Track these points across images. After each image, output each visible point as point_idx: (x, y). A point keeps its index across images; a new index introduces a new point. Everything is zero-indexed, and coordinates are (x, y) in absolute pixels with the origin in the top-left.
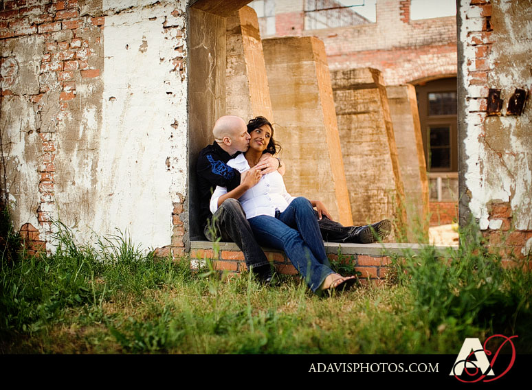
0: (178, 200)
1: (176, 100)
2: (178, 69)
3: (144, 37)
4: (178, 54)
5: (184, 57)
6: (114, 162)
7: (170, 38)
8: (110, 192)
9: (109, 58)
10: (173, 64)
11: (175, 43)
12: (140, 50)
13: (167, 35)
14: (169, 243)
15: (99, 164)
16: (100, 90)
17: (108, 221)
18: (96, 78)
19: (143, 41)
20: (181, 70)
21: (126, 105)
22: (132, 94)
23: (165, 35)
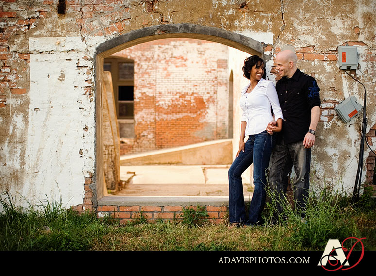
0: (88, 176)
1: (86, 113)
2: (88, 94)
3: (62, 71)
4: (87, 84)
5: (92, 87)
6: (39, 151)
7: (81, 73)
8: (36, 171)
9: (34, 82)
10: (85, 90)
11: (86, 77)
12: (59, 79)
13: (80, 71)
14: (82, 203)
15: (26, 152)
16: (27, 103)
17: (34, 190)
18: (24, 95)
19: (61, 74)
20: (90, 94)
21: (48, 114)
22: (52, 107)
23: (78, 71)
